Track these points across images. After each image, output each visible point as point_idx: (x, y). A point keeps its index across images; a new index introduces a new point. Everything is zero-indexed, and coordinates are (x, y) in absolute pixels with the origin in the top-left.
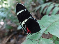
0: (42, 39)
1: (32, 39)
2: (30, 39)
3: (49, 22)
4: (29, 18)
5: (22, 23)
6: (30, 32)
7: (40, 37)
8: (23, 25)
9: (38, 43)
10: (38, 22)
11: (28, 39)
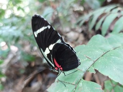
1: (64, 82)
4: (57, 42)
6: (61, 68)
7: (79, 79)
8: (47, 55)
9: (75, 88)
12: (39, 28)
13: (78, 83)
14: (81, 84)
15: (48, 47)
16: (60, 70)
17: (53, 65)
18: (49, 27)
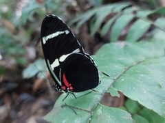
0: (102, 109)
1: (74, 107)
2: (70, 107)
3: (121, 63)
4: (74, 52)
5: (51, 63)
6: (71, 88)
7: (96, 103)
8: (55, 68)
9: (91, 117)
10: (96, 65)
11: (62, 106)
12: (51, 33)
13: (94, 109)
14: (99, 111)
15: (59, 58)
16: (70, 90)
17: (60, 83)
18: (67, 32)
